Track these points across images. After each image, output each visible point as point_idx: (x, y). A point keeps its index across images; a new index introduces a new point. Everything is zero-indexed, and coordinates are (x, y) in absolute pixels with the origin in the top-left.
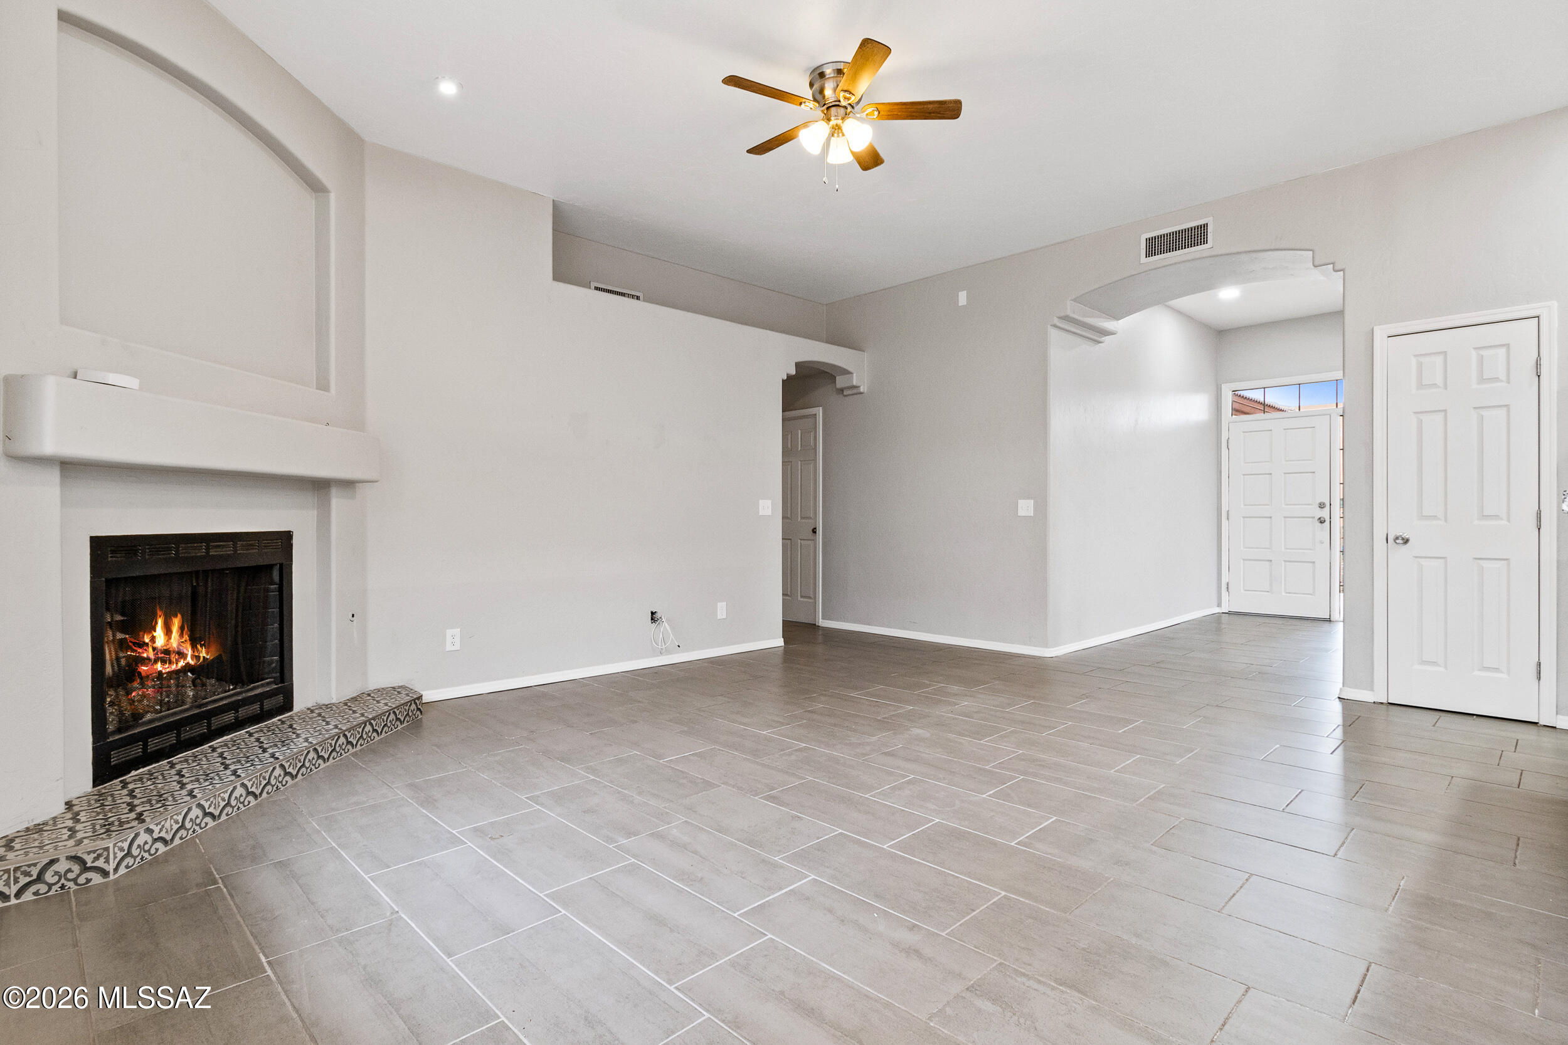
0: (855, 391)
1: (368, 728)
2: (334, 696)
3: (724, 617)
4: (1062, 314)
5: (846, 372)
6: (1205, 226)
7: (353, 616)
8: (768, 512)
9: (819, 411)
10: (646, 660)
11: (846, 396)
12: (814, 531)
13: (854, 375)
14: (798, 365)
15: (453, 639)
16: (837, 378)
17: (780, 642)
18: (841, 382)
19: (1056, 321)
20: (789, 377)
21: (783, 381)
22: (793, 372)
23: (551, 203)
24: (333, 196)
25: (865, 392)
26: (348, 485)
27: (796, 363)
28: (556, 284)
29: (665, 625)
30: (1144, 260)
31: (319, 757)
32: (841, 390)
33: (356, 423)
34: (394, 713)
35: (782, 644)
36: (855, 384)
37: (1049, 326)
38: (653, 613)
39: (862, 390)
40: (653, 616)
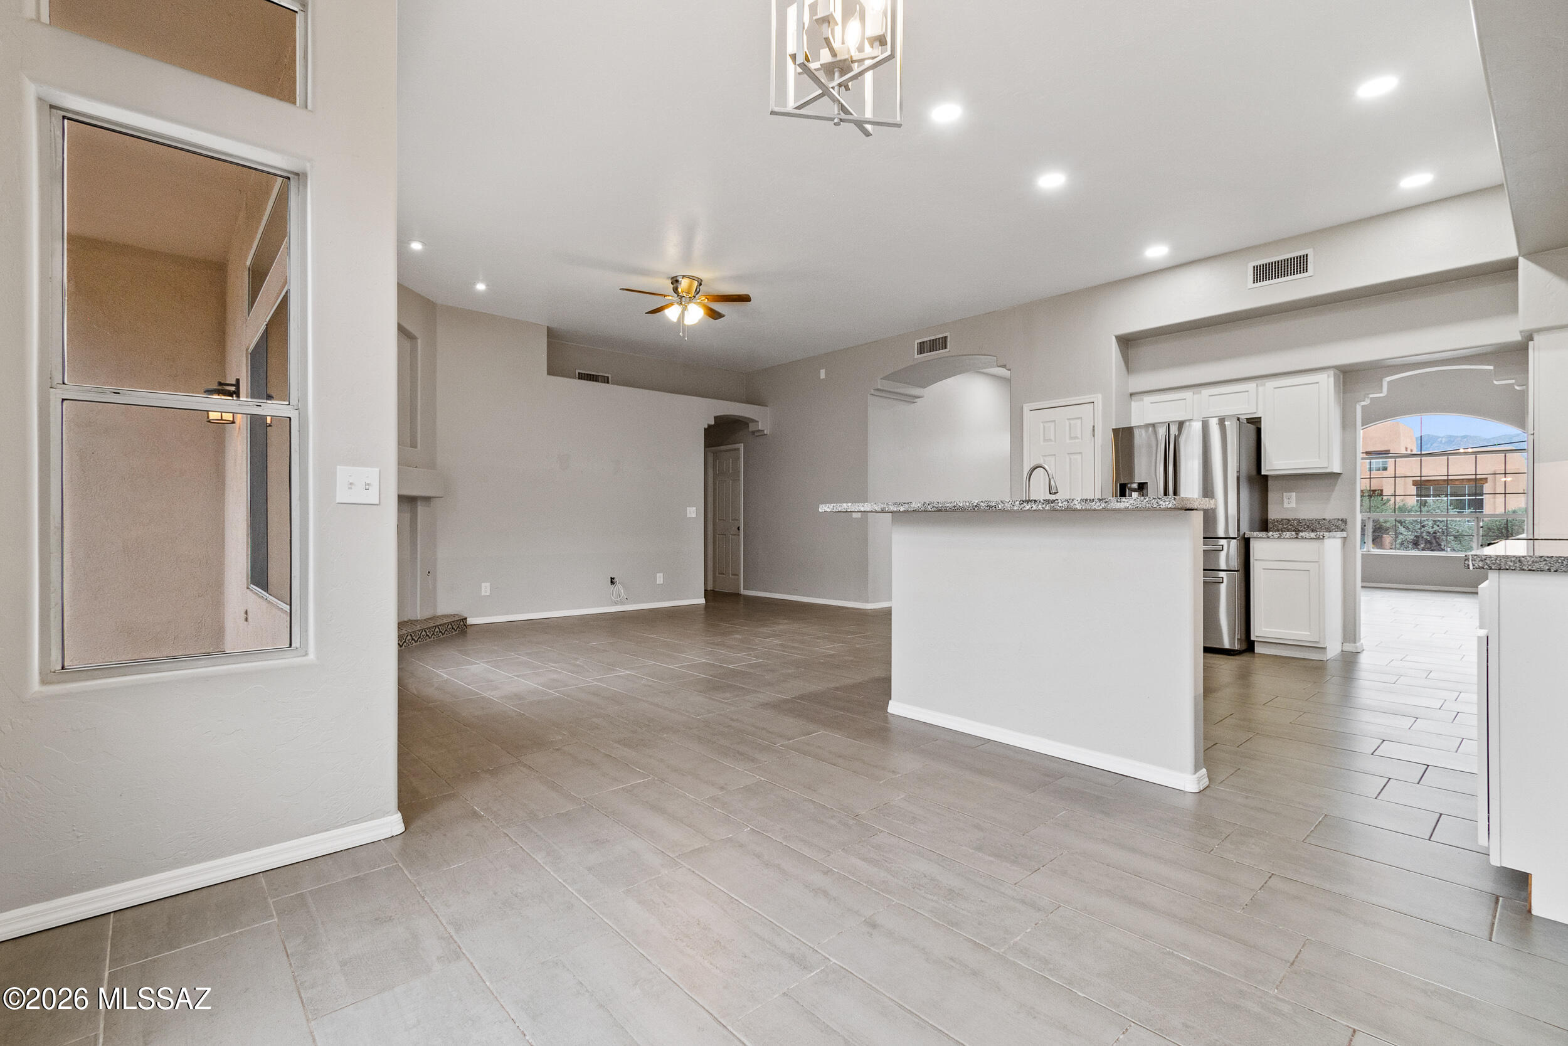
0: (762, 433)
1: (437, 630)
2: (419, 616)
3: (662, 583)
4: (876, 388)
5: (753, 421)
6: (946, 337)
7: (429, 572)
8: (694, 515)
9: (741, 447)
10: (608, 607)
11: (757, 436)
12: (738, 529)
13: (760, 423)
14: (715, 418)
15: (485, 589)
16: (750, 424)
17: (702, 601)
18: (752, 427)
19: (872, 392)
20: (710, 426)
21: (705, 429)
22: (713, 423)
23: (546, 328)
24: (419, 341)
25: (768, 433)
26: (427, 499)
27: (715, 417)
28: (549, 376)
29: (619, 586)
30: (916, 356)
31: (413, 639)
32: (753, 433)
33: (431, 465)
34: (451, 624)
35: (704, 602)
36: (760, 428)
37: (869, 395)
38: (612, 579)
39: (766, 433)
40: (612, 581)
